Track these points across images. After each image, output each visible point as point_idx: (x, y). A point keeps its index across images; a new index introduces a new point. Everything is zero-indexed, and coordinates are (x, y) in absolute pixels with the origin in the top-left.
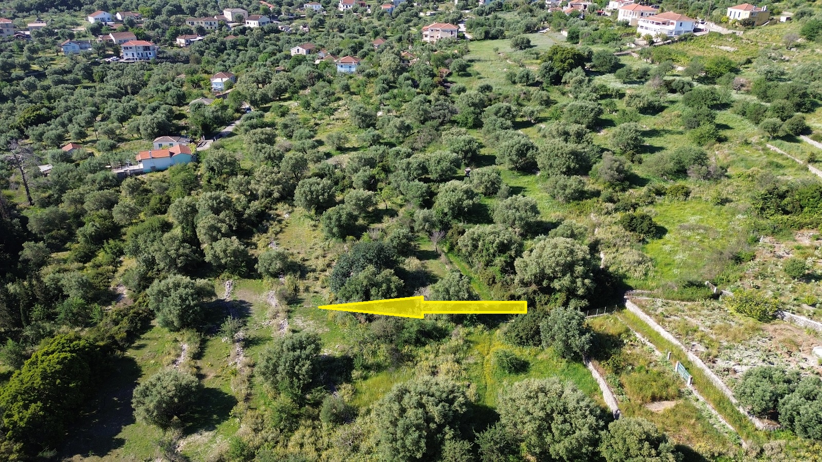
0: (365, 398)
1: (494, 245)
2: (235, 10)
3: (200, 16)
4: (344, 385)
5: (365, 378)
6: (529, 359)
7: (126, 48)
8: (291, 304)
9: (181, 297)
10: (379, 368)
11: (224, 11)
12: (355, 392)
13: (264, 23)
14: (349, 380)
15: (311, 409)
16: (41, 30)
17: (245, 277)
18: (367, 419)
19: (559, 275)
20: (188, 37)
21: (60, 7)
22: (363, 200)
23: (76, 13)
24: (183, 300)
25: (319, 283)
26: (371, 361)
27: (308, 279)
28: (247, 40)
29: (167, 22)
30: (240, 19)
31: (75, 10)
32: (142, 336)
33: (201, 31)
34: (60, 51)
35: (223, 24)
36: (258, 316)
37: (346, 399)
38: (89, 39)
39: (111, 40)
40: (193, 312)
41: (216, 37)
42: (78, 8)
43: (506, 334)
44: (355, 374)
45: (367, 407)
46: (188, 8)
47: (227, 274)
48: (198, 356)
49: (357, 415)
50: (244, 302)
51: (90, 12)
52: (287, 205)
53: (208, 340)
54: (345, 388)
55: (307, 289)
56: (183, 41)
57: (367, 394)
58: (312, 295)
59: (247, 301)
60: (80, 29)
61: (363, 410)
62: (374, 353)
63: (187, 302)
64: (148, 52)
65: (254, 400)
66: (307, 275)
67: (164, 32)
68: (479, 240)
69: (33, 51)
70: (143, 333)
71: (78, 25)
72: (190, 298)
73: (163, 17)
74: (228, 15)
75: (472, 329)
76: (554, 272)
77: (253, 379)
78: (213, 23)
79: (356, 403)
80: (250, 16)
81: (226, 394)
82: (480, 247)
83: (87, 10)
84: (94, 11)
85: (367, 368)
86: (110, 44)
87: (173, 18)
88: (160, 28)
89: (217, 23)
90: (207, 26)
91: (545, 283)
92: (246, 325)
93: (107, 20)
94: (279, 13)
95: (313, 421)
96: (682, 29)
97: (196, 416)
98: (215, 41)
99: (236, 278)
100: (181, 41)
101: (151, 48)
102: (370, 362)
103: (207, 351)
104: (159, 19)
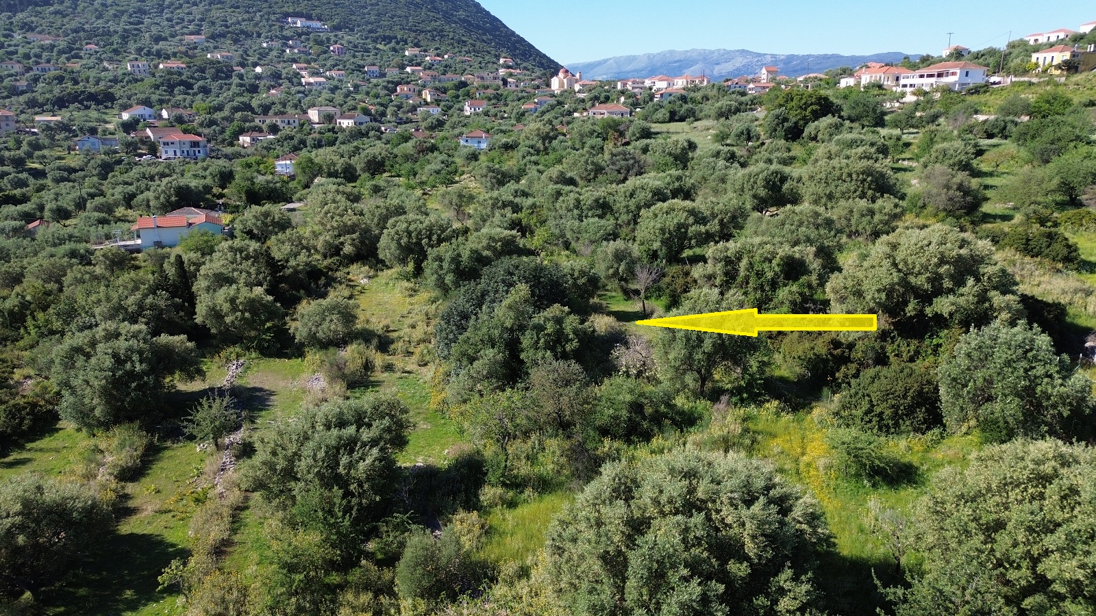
0: (514, 543)
1: (774, 262)
2: (323, 108)
3: (276, 114)
4: (462, 514)
5: (512, 505)
6: (914, 459)
7: (166, 144)
8: (354, 388)
9: (115, 356)
10: (544, 486)
11: (309, 111)
12: (488, 531)
13: (361, 124)
14: (472, 504)
15: (375, 568)
16: (52, 125)
17: (270, 355)
18: (522, 588)
19: (947, 284)
20: (255, 134)
21: (85, 103)
22: (500, 240)
23: (107, 111)
24: (118, 360)
25: (415, 358)
26: (524, 469)
27: (394, 354)
28: (337, 138)
29: (229, 119)
30: (329, 118)
31: (106, 107)
32: (29, 446)
33: (274, 129)
34: (74, 150)
35: (305, 124)
36: (283, 410)
37: (467, 543)
38: (117, 136)
39: (149, 137)
40: (138, 388)
41: (293, 133)
42: (109, 104)
43: (837, 414)
44: (488, 493)
45: (519, 563)
46: (260, 106)
47: (238, 349)
48: (131, 474)
49: (494, 580)
50: (261, 390)
51: (125, 107)
52: (367, 267)
53: (166, 448)
54: (462, 522)
55: (389, 368)
56: (248, 139)
57: (519, 536)
58: (398, 375)
59: (267, 387)
60: (108, 126)
61: (509, 568)
62: (531, 458)
63: (128, 366)
64: (197, 149)
65: (236, 556)
66: (392, 347)
67: (223, 131)
68: (739, 259)
69: (36, 146)
70: (33, 441)
71: (106, 122)
72: (135, 357)
73: (226, 113)
74: (313, 115)
75: (752, 409)
76: (936, 279)
77: (243, 514)
78: (291, 121)
79: (490, 553)
80: (343, 116)
81: (173, 545)
82: (742, 273)
83: (121, 105)
84: (131, 106)
85: (516, 484)
86: (145, 141)
87: (238, 115)
88: (218, 125)
89: (297, 121)
90: (284, 125)
91: (911, 309)
92: (253, 422)
93: (147, 116)
94: (383, 114)
95: (376, 596)
96: (969, 80)
97: (82, 591)
98: (292, 138)
99: (254, 355)
100: (245, 139)
101: (201, 144)
102: (522, 472)
103: (156, 468)
104: (218, 116)
